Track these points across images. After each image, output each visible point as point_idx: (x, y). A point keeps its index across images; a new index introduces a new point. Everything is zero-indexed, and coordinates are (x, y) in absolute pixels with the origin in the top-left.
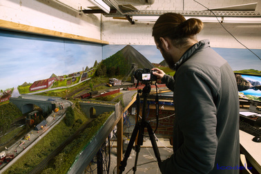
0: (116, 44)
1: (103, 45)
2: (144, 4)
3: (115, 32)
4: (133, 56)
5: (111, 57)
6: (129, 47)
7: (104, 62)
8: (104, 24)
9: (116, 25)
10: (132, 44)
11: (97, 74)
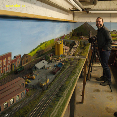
0: (80, 22)
1: (74, 23)
2: (93, 5)
3: (80, 17)
4: (88, 27)
5: (78, 28)
6: (86, 23)
7: (75, 30)
8: (75, 13)
9: (80, 14)
10: (87, 22)
11: (73, 35)
